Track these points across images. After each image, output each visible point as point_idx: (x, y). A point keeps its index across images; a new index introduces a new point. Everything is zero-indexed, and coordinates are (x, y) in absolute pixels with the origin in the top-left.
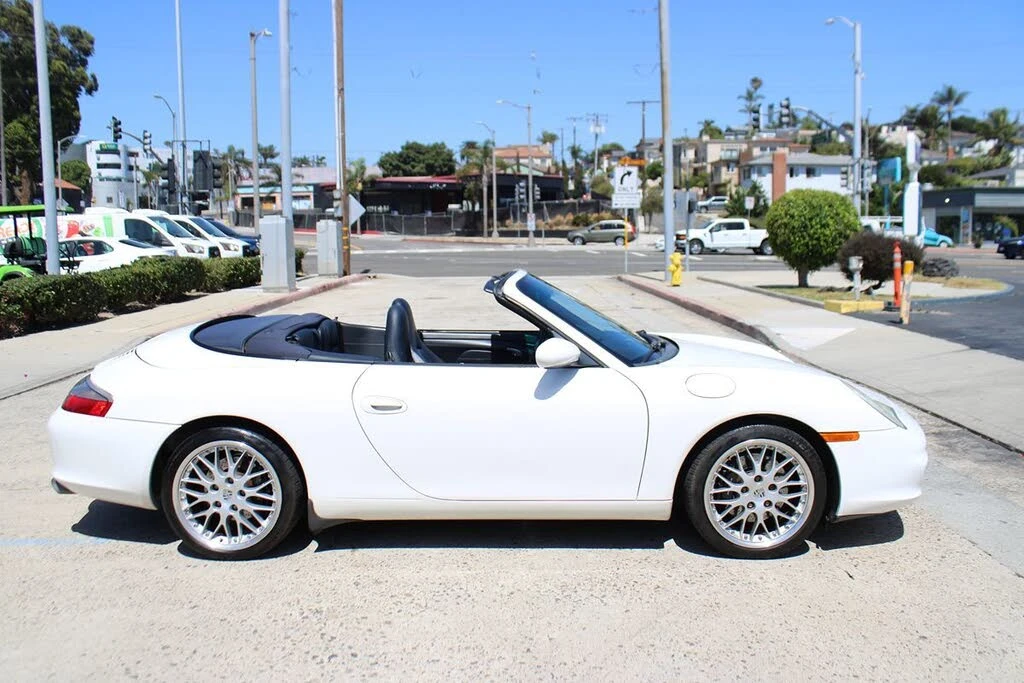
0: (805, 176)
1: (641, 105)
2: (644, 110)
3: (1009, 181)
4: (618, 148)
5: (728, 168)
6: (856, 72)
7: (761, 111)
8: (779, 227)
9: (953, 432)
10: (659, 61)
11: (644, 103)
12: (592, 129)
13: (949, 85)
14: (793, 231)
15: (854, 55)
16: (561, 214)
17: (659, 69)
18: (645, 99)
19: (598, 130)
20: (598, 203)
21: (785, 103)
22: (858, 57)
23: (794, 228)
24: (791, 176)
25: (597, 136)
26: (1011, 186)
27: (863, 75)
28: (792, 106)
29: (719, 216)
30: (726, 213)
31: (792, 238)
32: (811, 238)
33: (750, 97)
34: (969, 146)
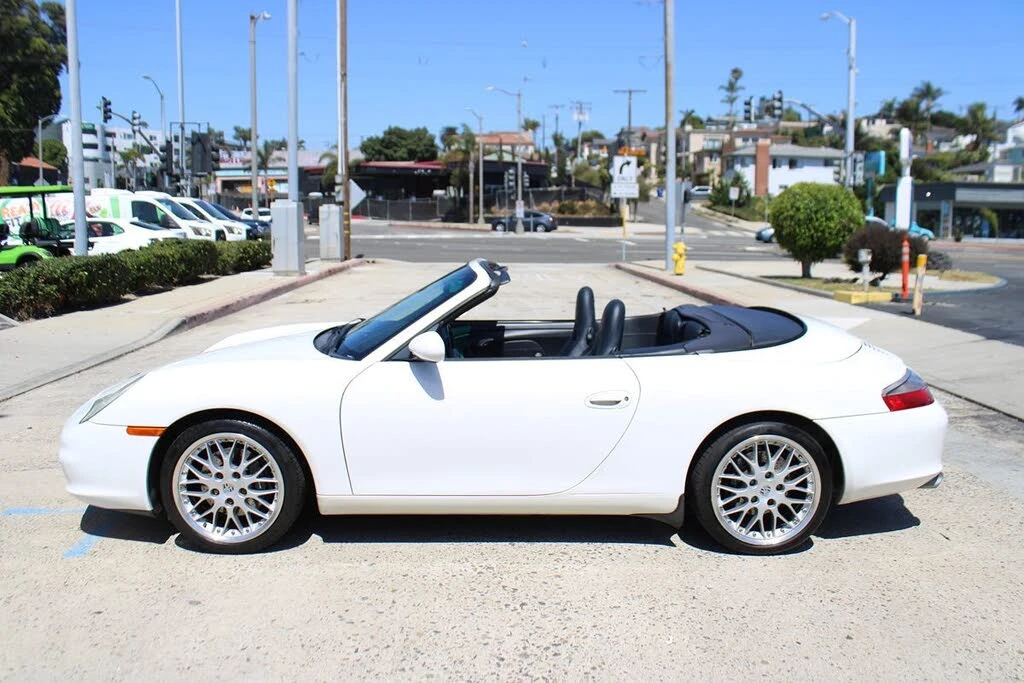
0: (788, 167)
1: (628, 94)
2: (630, 99)
3: (988, 177)
4: (599, 136)
5: (711, 158)
6: (850, 68)
7: (753, 104)
8: (785, 219)
9: (991, 416)
10: (664, 55)
11: (630, 92)
12: (576, 117)
13: (926, 80)
14: (799, 223)
15: (848, 52)
16: (547, 201)
17: (663, 61)
18: (633, 89)
19: (581, 118)
20: (584, 191)
21: (777, 96)
22: (853, 53)
23: (799, 220)
24: (774, 167)
25: (580, 124)
26: (989, 181)
27: (857, 70)
28: (784, 100)
29: (703, 206)
30: (709, 203)
31: (797, 230)
32: (816, 230)
33: (731, 87)
34: (947, 141)
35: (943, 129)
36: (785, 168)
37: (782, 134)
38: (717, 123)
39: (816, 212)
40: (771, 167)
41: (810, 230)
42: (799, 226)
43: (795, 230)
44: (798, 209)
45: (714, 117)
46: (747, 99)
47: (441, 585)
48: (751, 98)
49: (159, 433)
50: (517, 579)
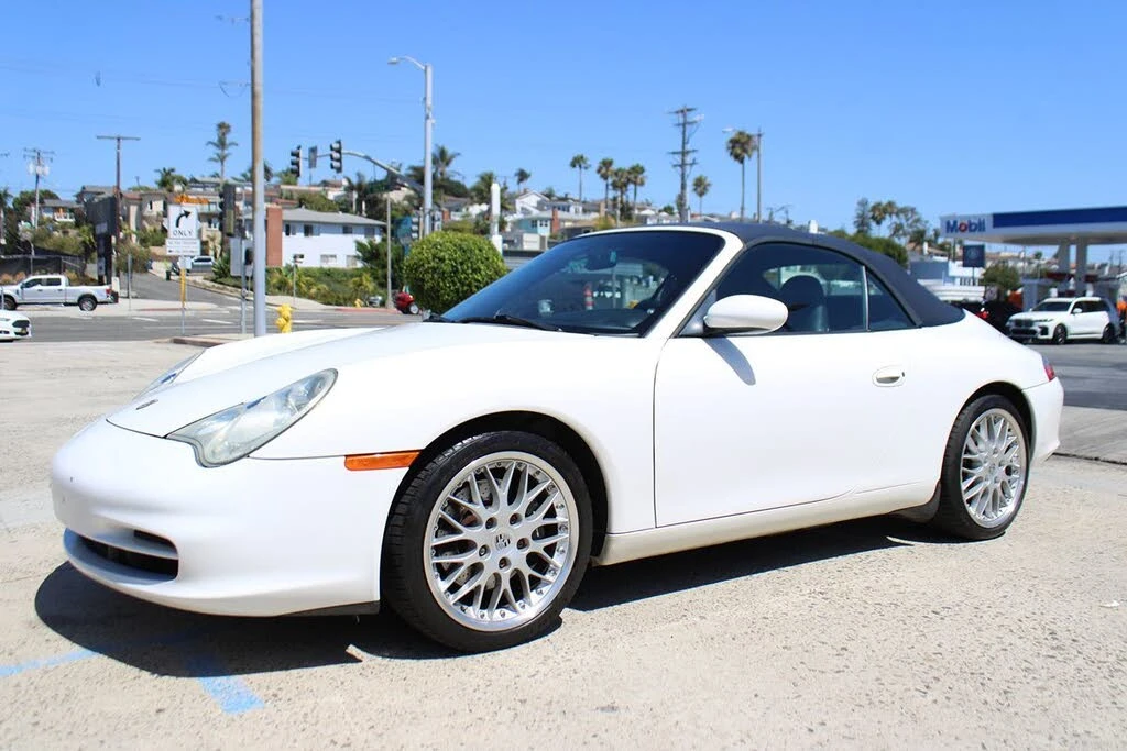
0: (302, 234)
1: (116, 141)
2: (118, 148)
3: (518, 244)
4: (52, 196)
5: (210, 223)
6: (427, 117)
7: (301, 155)
8: (426, 271)
11: (119, 139)
12: (31, 168)
13: (440, 145)
14: (443, 275)
15: (425, 99)
18: (122, 135)
19: (39, 170)
20: (60, 259)
21: (336, 146)
22: (429, 102)
23: (444, 273)
24: (288, 234)
25: (38, 177)
26: (519, 248)
28: (343, 151)
29: (205, 279)
30: (213, 276)
31: (441, 284)
32: (463, 284)
33: (222, 144)
34: (457, 211)
35: (453, 198)
36: (300, 235)
37: (287, 198)
38: (204, 185)
39: (462, 264)
40: (284, 234)
41: (455, 284)
42: (443, 281)
43: (439, 283)
44: (442, 260)
45: (198, 178)
46: (294, 149)
48: (299, 148)
49: (410, 461)
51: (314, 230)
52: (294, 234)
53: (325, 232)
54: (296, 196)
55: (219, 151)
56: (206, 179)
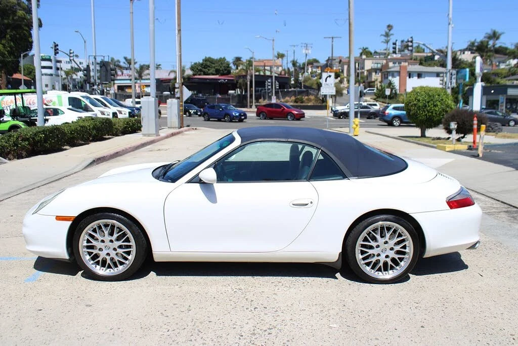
0: (417, 78)
1: (331, 39)
2: (332, 42)
4: (316, 61)
5: (376, 73)
6: (449, 24)
7: (397, 44)
8: (412, 106)
10: (348, 18)
11: (333, 38)
12: (304, 51)
13: (494, 29)
16: (289, 97)
17: (348, 21)
18: (334, 36)
19: (307, 52)
20: (308, 91)
21: (410, 39)
22: (451, 16)
23: (419, 106)
24: (410, 77)
25: (306, 55)
27: (453, 26)
28: (414, 42)
29: (371, 99)
30: (375, 97)
31: (418, 112)
32: (428, 112)
33: (387, 35)
34: (503, 63)
35: (502, 56)
36: (415, 78)
37: (414, 60)
38: (380, 54)
39: (428, 102)
40: (408, 77)
44: (419, 101)
45: (378, 51)
46: (394, 41)
47: (214, 298)
48: (396, 41)
49: (73, 219)
50: (254, 295)
51: (423, 76)
52: (412, 78)
53: (428, 76)
54: (419, 58)
55: (386, 38)
56: (382, 51)
